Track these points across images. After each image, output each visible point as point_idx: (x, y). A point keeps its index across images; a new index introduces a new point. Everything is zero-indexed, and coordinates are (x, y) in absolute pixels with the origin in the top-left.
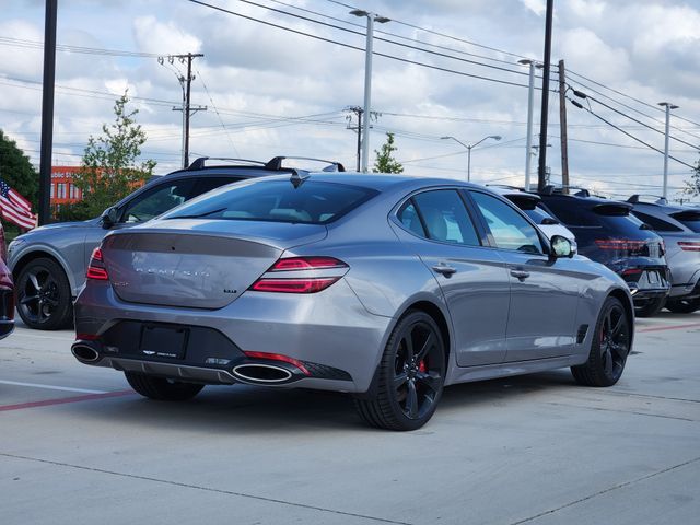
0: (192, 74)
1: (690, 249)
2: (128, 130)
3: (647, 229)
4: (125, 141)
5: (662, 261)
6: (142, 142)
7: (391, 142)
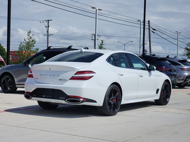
0: (49, 25)
1: (183, 70)
2: (31, 40)
3: (171, 64)
4: (30, 43)
5: (175, 73)
6: (35, 43)
7: (102, 42)
